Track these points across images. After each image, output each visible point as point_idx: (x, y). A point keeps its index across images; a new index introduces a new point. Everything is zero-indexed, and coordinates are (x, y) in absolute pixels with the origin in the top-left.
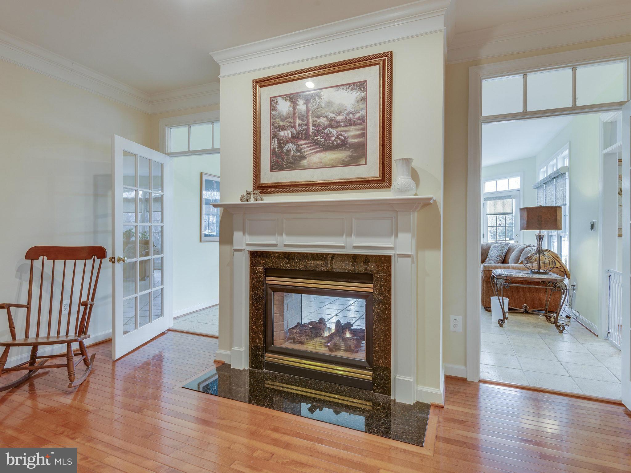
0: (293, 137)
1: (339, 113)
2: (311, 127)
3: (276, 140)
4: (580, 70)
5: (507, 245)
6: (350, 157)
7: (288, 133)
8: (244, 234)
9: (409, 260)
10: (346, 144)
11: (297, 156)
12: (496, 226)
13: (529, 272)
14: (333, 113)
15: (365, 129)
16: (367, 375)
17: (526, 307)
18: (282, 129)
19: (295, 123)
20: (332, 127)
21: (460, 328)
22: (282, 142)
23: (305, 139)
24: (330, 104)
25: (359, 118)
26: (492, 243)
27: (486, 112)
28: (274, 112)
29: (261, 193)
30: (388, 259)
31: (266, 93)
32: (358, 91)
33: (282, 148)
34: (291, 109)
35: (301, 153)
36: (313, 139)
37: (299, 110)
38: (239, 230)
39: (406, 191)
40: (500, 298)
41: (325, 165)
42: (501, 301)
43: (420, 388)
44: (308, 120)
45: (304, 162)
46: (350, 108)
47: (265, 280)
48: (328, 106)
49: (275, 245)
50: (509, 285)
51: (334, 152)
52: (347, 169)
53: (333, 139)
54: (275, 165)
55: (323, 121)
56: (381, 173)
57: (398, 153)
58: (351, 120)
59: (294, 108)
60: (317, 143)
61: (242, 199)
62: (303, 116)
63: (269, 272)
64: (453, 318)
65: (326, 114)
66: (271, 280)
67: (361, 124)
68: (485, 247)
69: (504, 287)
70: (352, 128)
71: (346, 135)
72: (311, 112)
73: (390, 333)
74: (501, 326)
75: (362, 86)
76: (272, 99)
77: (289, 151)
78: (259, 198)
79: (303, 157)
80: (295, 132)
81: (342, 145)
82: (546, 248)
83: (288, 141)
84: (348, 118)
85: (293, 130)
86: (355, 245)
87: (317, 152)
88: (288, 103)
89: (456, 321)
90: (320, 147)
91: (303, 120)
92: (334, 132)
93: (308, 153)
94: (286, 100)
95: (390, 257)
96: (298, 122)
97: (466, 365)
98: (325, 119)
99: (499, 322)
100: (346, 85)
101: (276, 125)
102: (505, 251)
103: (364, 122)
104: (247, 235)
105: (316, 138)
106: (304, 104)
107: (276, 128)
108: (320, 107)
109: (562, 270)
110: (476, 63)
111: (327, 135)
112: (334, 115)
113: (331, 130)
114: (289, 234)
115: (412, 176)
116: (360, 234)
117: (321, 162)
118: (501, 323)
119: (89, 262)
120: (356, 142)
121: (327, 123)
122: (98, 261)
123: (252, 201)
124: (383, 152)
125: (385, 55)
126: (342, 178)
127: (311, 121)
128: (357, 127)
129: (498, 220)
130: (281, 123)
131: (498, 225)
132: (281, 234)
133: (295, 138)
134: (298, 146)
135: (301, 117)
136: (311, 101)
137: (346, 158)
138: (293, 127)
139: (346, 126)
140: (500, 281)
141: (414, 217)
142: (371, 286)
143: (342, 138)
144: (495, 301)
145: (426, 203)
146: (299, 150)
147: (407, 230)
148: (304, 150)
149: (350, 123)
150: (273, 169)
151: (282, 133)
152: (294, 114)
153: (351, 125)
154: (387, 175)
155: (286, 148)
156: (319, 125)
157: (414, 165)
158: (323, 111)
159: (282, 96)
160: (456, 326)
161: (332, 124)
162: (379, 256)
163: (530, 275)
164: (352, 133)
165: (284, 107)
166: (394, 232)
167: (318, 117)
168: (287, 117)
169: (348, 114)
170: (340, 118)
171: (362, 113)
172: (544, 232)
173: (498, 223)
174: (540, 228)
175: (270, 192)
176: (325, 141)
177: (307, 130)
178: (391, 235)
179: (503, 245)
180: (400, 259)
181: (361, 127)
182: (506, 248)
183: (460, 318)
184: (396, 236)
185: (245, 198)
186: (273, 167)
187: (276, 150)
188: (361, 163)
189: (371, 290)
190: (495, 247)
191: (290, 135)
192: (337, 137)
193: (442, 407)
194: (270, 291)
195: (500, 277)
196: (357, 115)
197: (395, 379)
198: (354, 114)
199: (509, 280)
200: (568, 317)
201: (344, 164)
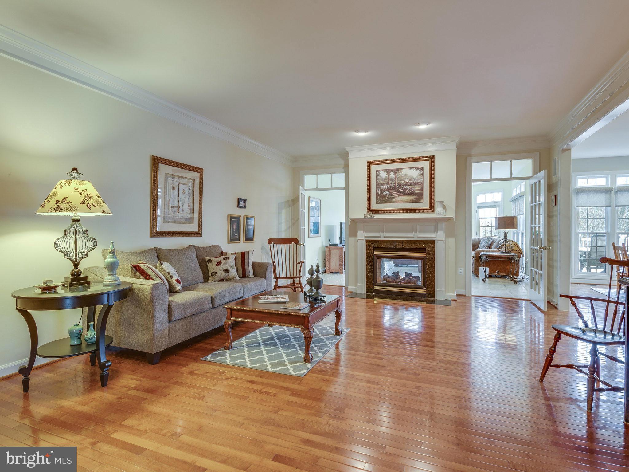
0: (388, 188)
1: (410, 180)
2: (397, 185)
3: (379, 189)
4: (513, 161)
5: (491, 239)
6: (416, 199)
7: (385, 187)
8: (364, 232)
9: (442, 242)
10: (414, 193)
11: (390, 197)
12: (486, 227)
13: (500, 252)
14: (407, 179)
15: (423, 187)
16: (424, 291)
17: (498, 272)
18: (383, 185)
19: (389, 182)
20: (407, 185)
21: (463, 273)
22: (382, 191)
23: (394, 190)
24: (406, 175)
25: (420, 182)
26: (482, 238)
27: (474, 178)
28: (378, 177)
29: (373, 213)
30: (433, 242)
31: (374, 168)
32: (419, 171)
33: (383, 193)
34: (387, 176)
35: (392, 196)
36: (398, 190)
37: (391, 177)
38: (361, 230)
39: (441, 214)
40: (484, 268)
41: (404, 202)
42: (484, 269)
43: (447, 294)
44: (395, 182)
45: (394, 200)
46: (416, 178)
47: (374, 253)
48: (405, 176)
49: (380, 237)
50: (488, 259)
51: (408, 196)
52: (414, 204)
53: (407, 190)
54: (379, 200)
55: (403, 182)
56: (430, 206)
57: (437, 199)
58: (416, 183)
59: (389, 176)
60: (400, 192)
61: (364, 217)
62: (393, 179)
63: (376, 249)
64: (459, 269)
65: (404, 180)
66: (377, 253)
67: (421, 185)
68: (477, 240)
69: (486, 261)
70: (416, 186)
71: (414, 189)
72: (397, 178)
73: (434, 272)
74: (484, 282)
75: (421, 169)
76: (377, 171)
77: (386, 195)
78: (372, 216)
79: (393, 198)
80: (389, 186)
81: (412, 193)
82: (512, 240)
83: (385, 190)
84: (414, 182)
85: (388, 185)
86: (418, 236)
87: (400, 196)
88: (385, 173)
89: (461, 270)
90: (401, 194)
91: (393, 181)
92: (408, 187)
93: (395, 196)
94: (385, 172)
95: (434, 241)
96: (390, 182)
97: (465, 289)
98: (404, 182)
99: (483, 280)
100: (414, 168)
101: (379, 183)
102: (490, 243)
103: (422, 184)
104: (365, 232)
105: (399, 190)
106: (394, 174)
107: (379, 184)
108: (401, 176)
109: (520, 252)
110: (470, 156)
111: (405, 189)
112: (408, 180)
113: (407, 186)
114: (386, 232)
115: (444, 208)
116: (420, 232)
117: (402, 200)
118: (484, 280)
119: (291, 245)
120: (419, 192)
121: (404, 183)
122: (295, 245)
123: (369, 217)
124: (431, 197)
125: (431, 156)
126: (412, 207)
127: (397, 182)
128: (419, 186)
129: (487, 222)
130: (382, 182)
131: (487, 226)
132: (383, 232)
133: (389, 189)
134: (390, 193)
135: (392, 180)
136: (397, 173)
137: (414, 199)
138: (388, 184)
139: (414, 185)
140: (484, 257)
141: (444, 225)
142: (425, 253)
143: (412, 190)
144: (481, 269)
145: (450, 219)
146: (391, 194)
147: (441, 230)
148: (393, 194)
149: (415, 184)
150: (377, 202)
151: (382, 187)
152: (389, 178)
153: (416, 185)
154: (432, 207)
155: (384, 193)
156: (401, 184)
157: (444, 203)
158: (403, 178)
159: (383, 170)
160: (461, 272)
161: (407, 184)
162: (429, 241)
163: (500, 254)
164: (416, 189)
165: (384, 175)
166: (436, 230)
167: (401, 180)
168: (385, 179)
169: (415, 180)
170: (411, 181)
171: (421, 180)
172: (507, 230)
173: (487, 224)
174: (506, 228)
175: (376, 213)
176: (404, 191)
177: (395, 186)
178: (435, 232)
179: (489, 239)
180: (438, 242)
181: (421, 186)
182: (491, 241)
183: (463, 269)
184: (437, 232)
185: (366, 216)
186: (378, 201)
187: (379, 194)
188: (421, 201)
189: (425, 255)
190: (483, 240)
191: (386, 187)
192: (410, 190)
193: (456, 300)
194: (376, 258)
195: (483, 255)
196: (419, 181)
197: (436, 290)
198: (417, 180)
199: (488, 256)
200: (522, 278)
201: (412, 201)
